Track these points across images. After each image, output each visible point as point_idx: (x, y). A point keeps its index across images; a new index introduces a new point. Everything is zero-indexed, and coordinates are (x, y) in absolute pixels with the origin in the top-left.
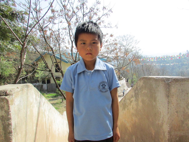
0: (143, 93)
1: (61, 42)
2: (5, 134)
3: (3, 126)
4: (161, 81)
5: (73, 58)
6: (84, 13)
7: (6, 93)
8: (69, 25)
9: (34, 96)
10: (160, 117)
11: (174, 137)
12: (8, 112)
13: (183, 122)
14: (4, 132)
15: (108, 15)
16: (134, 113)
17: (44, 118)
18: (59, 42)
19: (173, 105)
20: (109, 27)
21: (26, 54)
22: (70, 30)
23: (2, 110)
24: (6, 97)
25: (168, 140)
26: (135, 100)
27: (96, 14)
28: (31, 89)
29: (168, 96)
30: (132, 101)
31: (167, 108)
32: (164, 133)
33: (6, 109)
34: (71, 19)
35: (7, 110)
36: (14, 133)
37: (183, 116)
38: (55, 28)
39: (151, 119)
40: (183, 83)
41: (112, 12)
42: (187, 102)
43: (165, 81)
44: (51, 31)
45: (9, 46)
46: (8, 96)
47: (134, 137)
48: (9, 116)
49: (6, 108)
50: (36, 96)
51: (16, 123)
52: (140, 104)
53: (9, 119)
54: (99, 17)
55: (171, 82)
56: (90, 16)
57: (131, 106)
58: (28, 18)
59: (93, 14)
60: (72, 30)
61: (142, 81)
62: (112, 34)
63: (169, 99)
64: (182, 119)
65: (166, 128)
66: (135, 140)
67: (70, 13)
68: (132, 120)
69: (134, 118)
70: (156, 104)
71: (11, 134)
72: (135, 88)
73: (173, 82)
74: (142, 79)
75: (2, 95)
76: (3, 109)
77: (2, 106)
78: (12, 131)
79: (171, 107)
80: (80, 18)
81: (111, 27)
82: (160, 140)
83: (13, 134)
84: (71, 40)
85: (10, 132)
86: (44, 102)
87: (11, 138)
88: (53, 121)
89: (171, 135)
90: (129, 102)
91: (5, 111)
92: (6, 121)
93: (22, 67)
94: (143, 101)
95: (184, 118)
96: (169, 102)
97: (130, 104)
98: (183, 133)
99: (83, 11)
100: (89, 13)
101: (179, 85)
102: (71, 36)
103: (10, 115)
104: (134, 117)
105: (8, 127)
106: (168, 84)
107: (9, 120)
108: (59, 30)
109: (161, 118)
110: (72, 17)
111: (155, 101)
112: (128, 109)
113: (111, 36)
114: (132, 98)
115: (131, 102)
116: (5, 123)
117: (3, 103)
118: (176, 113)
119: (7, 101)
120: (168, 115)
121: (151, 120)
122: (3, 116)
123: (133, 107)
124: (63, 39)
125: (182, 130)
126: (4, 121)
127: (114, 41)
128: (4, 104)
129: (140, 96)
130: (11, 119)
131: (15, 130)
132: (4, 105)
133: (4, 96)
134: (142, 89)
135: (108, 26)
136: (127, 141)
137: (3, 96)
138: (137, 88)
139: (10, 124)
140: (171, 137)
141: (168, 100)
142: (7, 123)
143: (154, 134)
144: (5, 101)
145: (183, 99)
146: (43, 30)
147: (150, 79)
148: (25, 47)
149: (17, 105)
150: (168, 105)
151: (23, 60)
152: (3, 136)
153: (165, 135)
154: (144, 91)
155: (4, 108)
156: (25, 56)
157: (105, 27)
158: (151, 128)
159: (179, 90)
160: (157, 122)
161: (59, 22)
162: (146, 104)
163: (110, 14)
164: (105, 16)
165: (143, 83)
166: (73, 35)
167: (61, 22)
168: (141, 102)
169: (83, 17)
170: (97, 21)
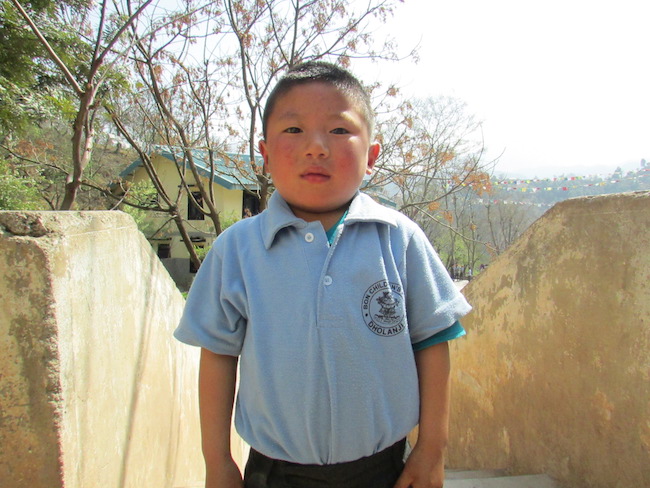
0: (560, 261)
1: (212, 107)
2: (32, 392)
3: (25, 360)
5: (254, 167)
7: (35, 223)
9: (138, 265)
12: (43, 303)
14: (26, 385)
15: (386, 12)
16: (511, 343)
17: (170, 353)
18: (206, 108)
20: (386, 58)
21: (93, 133)
23: (19, 294)
24: (38, 241)
26: (521, 295)
27: (339, 8)
28: (128, 233)
30: (505, 298)
33: (35, 292)
34: (249, 27)
35: (41, 293)
36: (69, 390)
38: (193, 58)
39: (597, 359)
44: (178, 66)
45: (29, 100)
46: (44, 237)
47: (505, 432)
48: (50, 321)
49: (36, 285)
50: (143, 266)
51: (76, 351)
52: (546, 306)
53: (47, 333)
54: (353, 18)
57: (499, 321)
60: (252, 68)
61: (560, 218)
62: (396, 87)
66: (511, 444)
68: (498, 372)
69: (508, 363)
70: (632, 296)
71: (55, 396)
72: (523, 248)
74: (561, 211)
75: (21, 230)
76: (24, 289)
77: (18, 277)
78: (62, 383)
81: (395, 58)
82: (643, 437)
83: (63, 394)
84: (250, 103)
85: (54, 388)
86: (171, 298)
87: (58, 410)
90: (488, 307)
91: (33, 299)
92: (34, 340)
93: (80, 180)
94: (561, 298)
97: (493, 313)
102: (250, 87)
103: (53, 316)
104: (509, 358)
105: (46, 364)
107: (48, 336)
108: (206, 64)
110: (256, 19)
111: (624, 287)
112: (480, 333)
113: (392, 92)
114: (502, 287)
115: (498, 304)
116: (31, 347)
117: (22, 264)
119: (42, 257)
121: (599, 365)
122: (21, 320)
123: (505, 324)
124: (220, 100)
126: (29, 340)
127: (402, 109)
128: (28, 270)
129: (543, 276)
130: (55, 333)
131: (71, 380)
132: (29, 275)
133: (28, 238)
134: (560, 250)
135: (383, 55)
136: (469, 448)
137: (23, 235)
138: (530, 247)
139: (50, 355)
142: (40, 350)
143: (608, 416)
144: (31, 257)
146: (149, 62)
148: (91, 103)
149: (80, 282)
151: (83, 156)
152: (22, 401)
154: (566, 255)
155: (26, 283)
156: (91, 140)
157: (372, 55)
158: (598, 392)
160: (631, 370)
161: (210, 31)
162: (578, 302)
163: (393, 8)
164: (375, 14)
165: (564, 224)
166: (256, 86)
167: (217, 31)
168: (548, 299)
169: (296, 19)
170: (344, 34)
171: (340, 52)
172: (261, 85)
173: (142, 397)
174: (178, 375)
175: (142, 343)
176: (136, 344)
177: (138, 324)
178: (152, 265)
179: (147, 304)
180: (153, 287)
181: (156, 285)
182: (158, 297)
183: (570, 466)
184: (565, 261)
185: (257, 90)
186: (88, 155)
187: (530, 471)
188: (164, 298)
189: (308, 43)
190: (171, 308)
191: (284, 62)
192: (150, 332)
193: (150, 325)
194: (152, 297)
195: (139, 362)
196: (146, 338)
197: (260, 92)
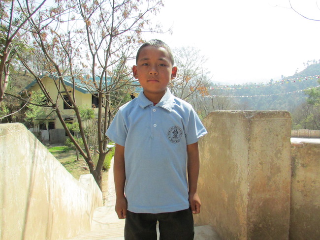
0: (211, 137)
1: (73, 55)
4: (239, 116)
5: (95, 84)
6: (115, 6)
8: (88, 24)
9: (28, 145)
10: (237, 173)
11: (256, 201)
13: (269, 179)
15: (156, 10)
17: (46, 182)
18: (70, 55)
19: (256, 153)
20: (157, 32)
21: (9, 73)
22: (90, 35)
25: (248, 206)
27: (135, 7)
28: (21, 132)
29: (249, 140)
31: (247, 158)
32: (242, 196)
34: (91, 15)
37: (270, 170)
38: (62, 29)
39: (223, 177)
40: (272, 119)
41: (163, 5)
42: (277, 147)
43: (245, 115)
44: (54, 34)
50: (30, 146)
52: (207, 155)
54: (141, 13)
55: (253, 117)
56: (126, 11)
58: (11, 8)
59: (129, 8)
60: (93, 35)
61: (211, 119)
63: (250, 144)
64: (269, 174)
65: (245, 189)
67: (89, 5)
70: (231, 152)
73: (257, 117)
74: (211, 116)
79: (253, 155)
80: (108, 14)
81: (161, 32)
82: (236, 208)
84: (92, 52)
86: (46, 157)
88: (62, 190)
89: (251, 199)
94: (211, 151)
95: (271, 172)
96: (249, 148)
98: (269, 195)
99: (112, 2)
100: (124, 6)
101: (265, 122)
102: (92, 45)
106: (249, 121)
108: (69, 33)
109: (238, 175)
110: (93, 12)
111: (229, 149)
118: (260, 165)
120: (248, 168)
121: (223, 180)
124: (77, 50)
125: (269, 191)
135: (156, 30)
140: (253, 201)
141: (248, 145)
143: (226, 200)
145: (271, 144)
146: (39, 33)
147: (222, 114)
148: (7, 60)
150: (249, 153)
151: (4, 85)
153: (244, 199)
154: (213, 134)
156: (7, 77)
157: (151, 30)
158: (223, 190)
159: (265, 129)
160: (232, 182)
161: (70, 19)
162: (217, 154)
163: (159, 9)
164: (151, 11)
165: (212, 121)
166: (95, 43)
167: (73, 19)
168: (208, 152)
169: (113, 13)
170: (137, 20)
171: (135, 29)
172: (98, 43)
173: (32, 204)
174: (51, 192)
175: (31, 180)
176: (28, 181)
177: (28, 172)
178: (35, 144)
179: (33, 162)
180: (36, 154)
181: (38, 153)
182: (39, 158)
183: (217, 221)
184: (212, 137)
185: (96, 46)
186: (6, 85)
187: (205, 224)
188: (42, 158)
189: (120, 23)
190: (46, 162)
191: (108, 33)
192: (35, 175)
193: (35, 172)
194: (35, 159)
195: (29, 189)
196: (33, 177)
197: (98, 47)
